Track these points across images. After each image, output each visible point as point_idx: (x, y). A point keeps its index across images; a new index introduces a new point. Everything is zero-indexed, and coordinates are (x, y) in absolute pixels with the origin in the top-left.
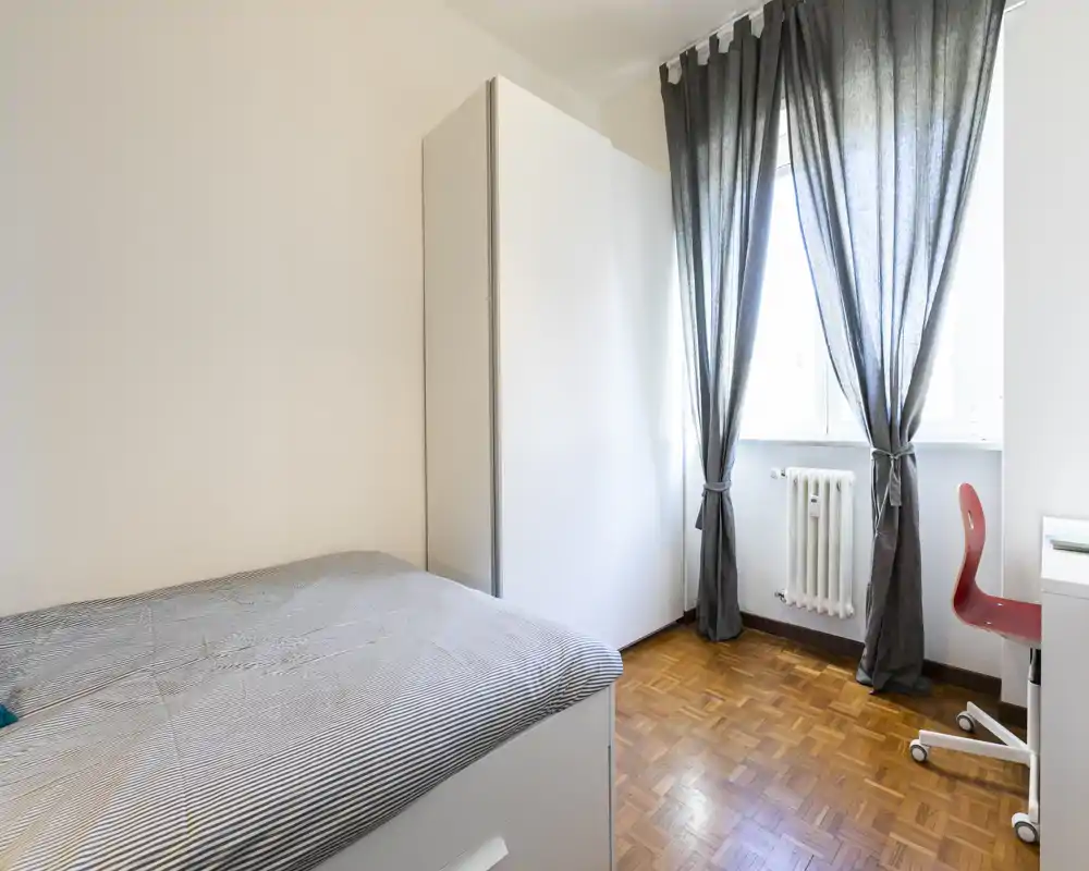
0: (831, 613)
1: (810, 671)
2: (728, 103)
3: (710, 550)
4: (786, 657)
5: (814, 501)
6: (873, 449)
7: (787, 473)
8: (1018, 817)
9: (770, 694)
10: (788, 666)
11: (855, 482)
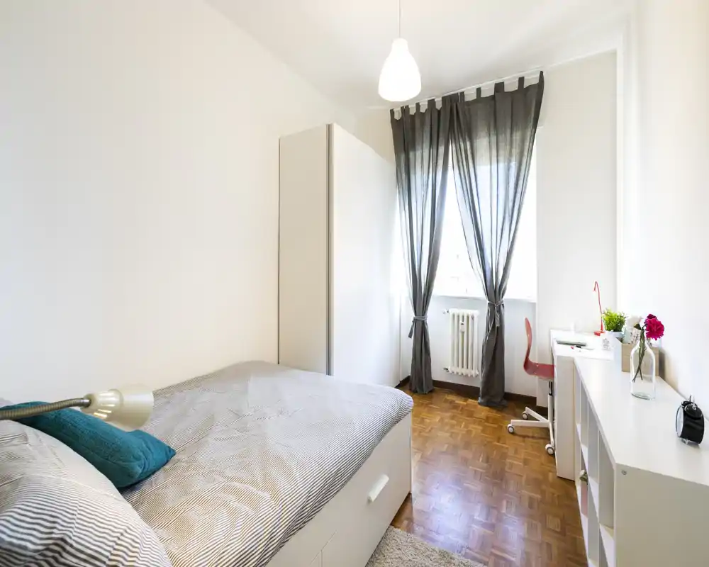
0: (469, 375)
1: (462, 402)
2: (424, 145)
3: (418, 348)
4: (451, 397)
5: (462, 324)
6: (488, 302)
7: (450, 311)
8: (548, 446)
9: (448, 414)
10: (452, 402)
11: (480, 316)
